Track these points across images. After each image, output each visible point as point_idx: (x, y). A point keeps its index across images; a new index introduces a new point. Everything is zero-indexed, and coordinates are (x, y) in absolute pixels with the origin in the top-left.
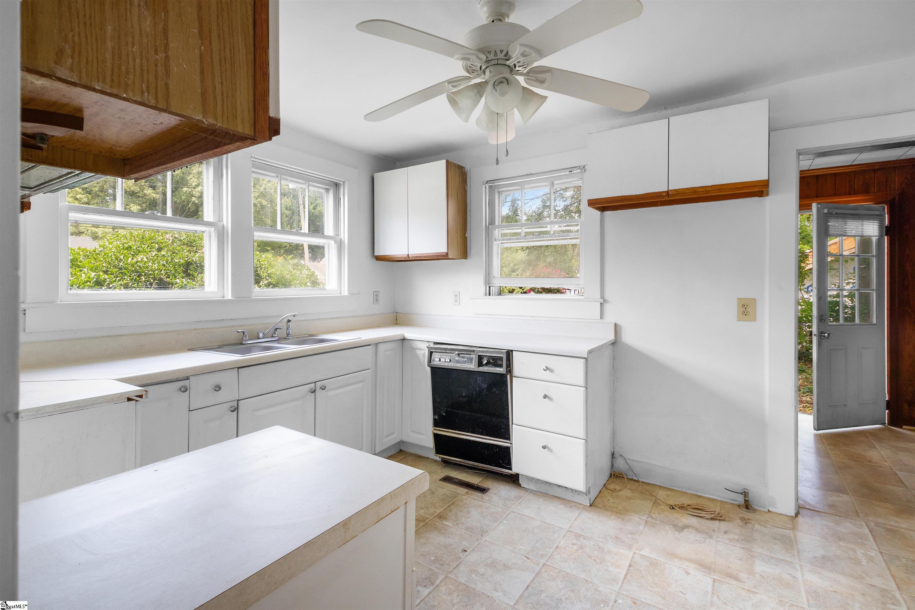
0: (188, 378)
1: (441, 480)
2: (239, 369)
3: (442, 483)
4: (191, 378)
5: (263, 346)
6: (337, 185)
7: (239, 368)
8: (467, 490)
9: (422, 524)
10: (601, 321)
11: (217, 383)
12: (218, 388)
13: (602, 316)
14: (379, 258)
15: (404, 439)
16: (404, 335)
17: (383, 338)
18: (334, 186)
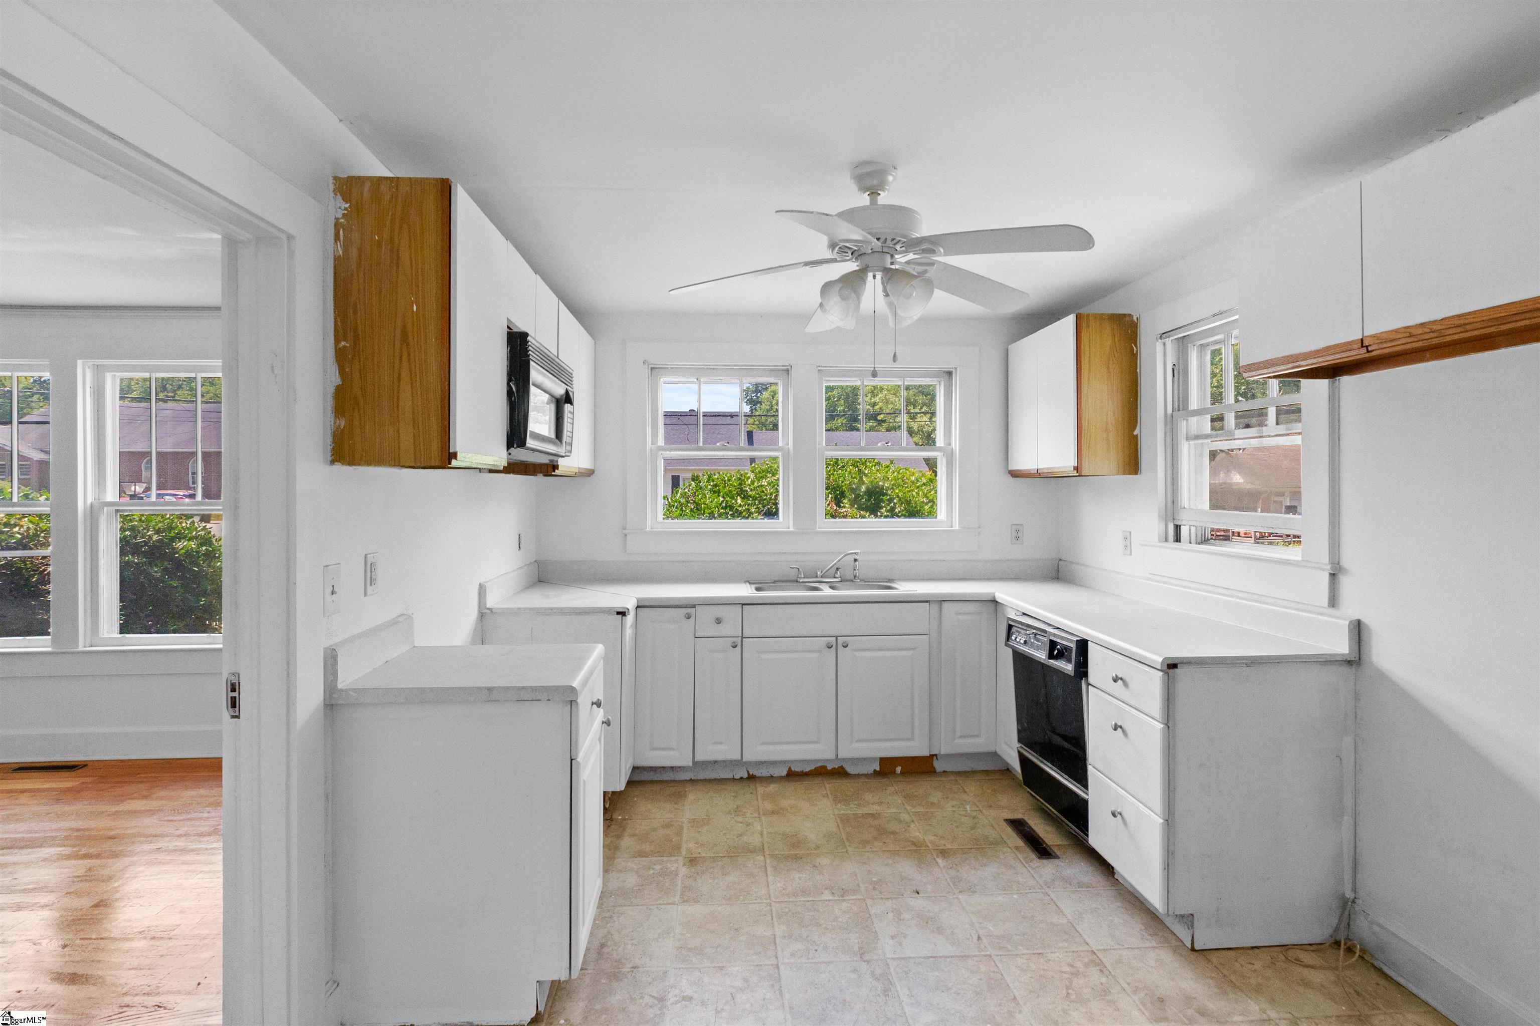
0: (694, 606)
1: (1006, 820)
2: (744, 606)
3: (1004, 823)
4: (696, 606)
5: (810, 586)
6: (950, 373)
7: (743, 604)
8: (1024, 845)
9: (914, 848)
10: (1331, 611)
11: (719, 616)
12: (719, 621)
13: (1333, 601)
14: (1015, 474)
15: (999, 752)
16: (996, 595)
17: (952, 595)
18: (946, 376)
